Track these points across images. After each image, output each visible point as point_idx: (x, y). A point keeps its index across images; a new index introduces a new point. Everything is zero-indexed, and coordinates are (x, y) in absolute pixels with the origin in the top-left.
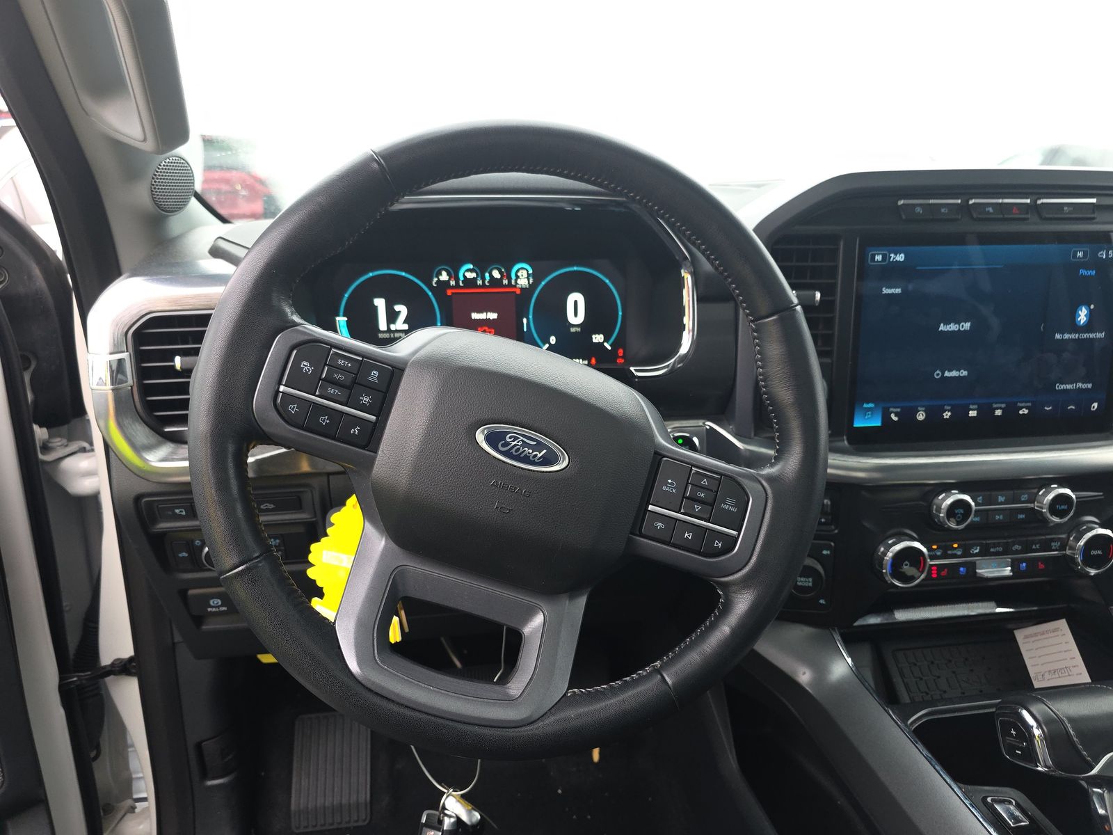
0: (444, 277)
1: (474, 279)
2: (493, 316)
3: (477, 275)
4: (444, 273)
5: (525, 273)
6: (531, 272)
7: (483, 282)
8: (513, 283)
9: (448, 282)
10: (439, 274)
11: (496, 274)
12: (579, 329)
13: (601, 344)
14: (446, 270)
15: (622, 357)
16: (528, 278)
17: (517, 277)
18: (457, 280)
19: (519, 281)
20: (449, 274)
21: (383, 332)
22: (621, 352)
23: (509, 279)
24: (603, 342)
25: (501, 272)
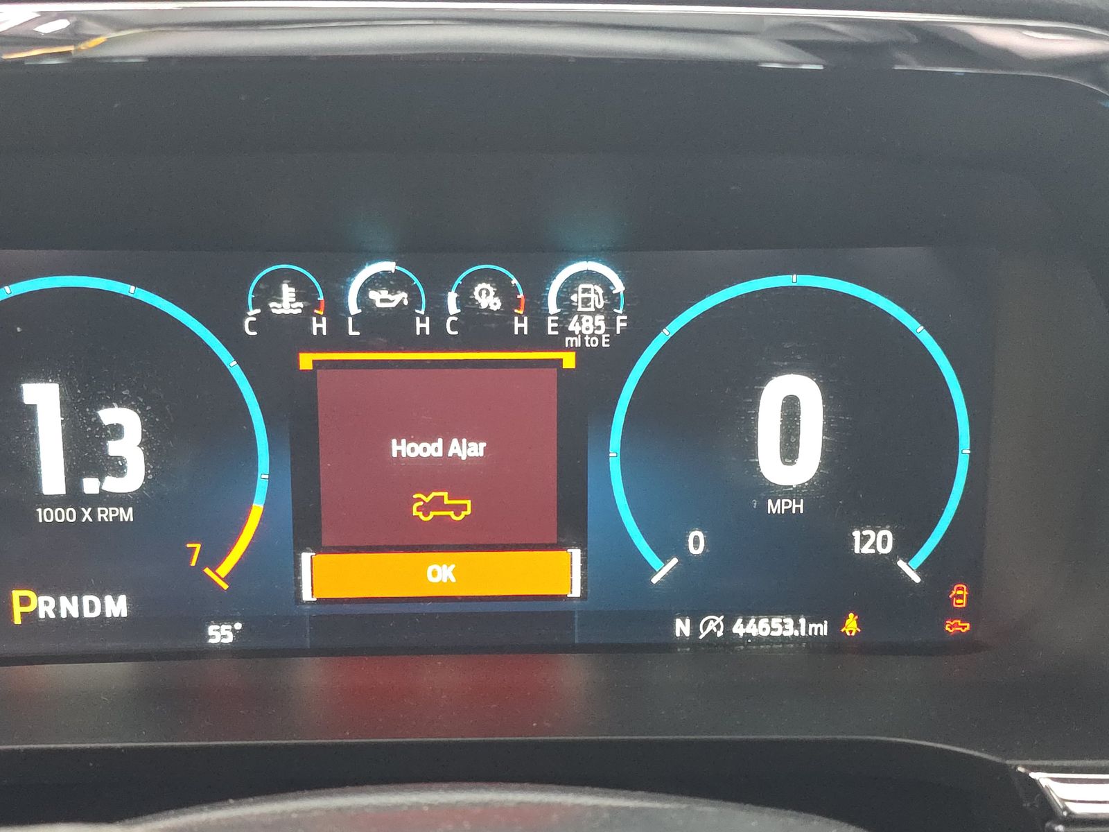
0: (287, 303)
1: (404, 315)
2: (470, 450)
3: (415, 299)
4: (288, 292)
5: (596, 296)
6: (619, 287)
7: (438, 325)
8: (551, 328)
9: (300, 323)
10: (270, 291)
11: (487, 298)
12: (797, 506)
13: (882, 566)
14: (298, 282)
15: (963, 614)
16: (608, 312)
17: (567, 310)
18: (336, 311)
19: (573, 326)
20: (304, 293)
21: (54, 501)
22: (960, 596)
23: (537, 313)
24: (893, 556)
25: (504, 290)
